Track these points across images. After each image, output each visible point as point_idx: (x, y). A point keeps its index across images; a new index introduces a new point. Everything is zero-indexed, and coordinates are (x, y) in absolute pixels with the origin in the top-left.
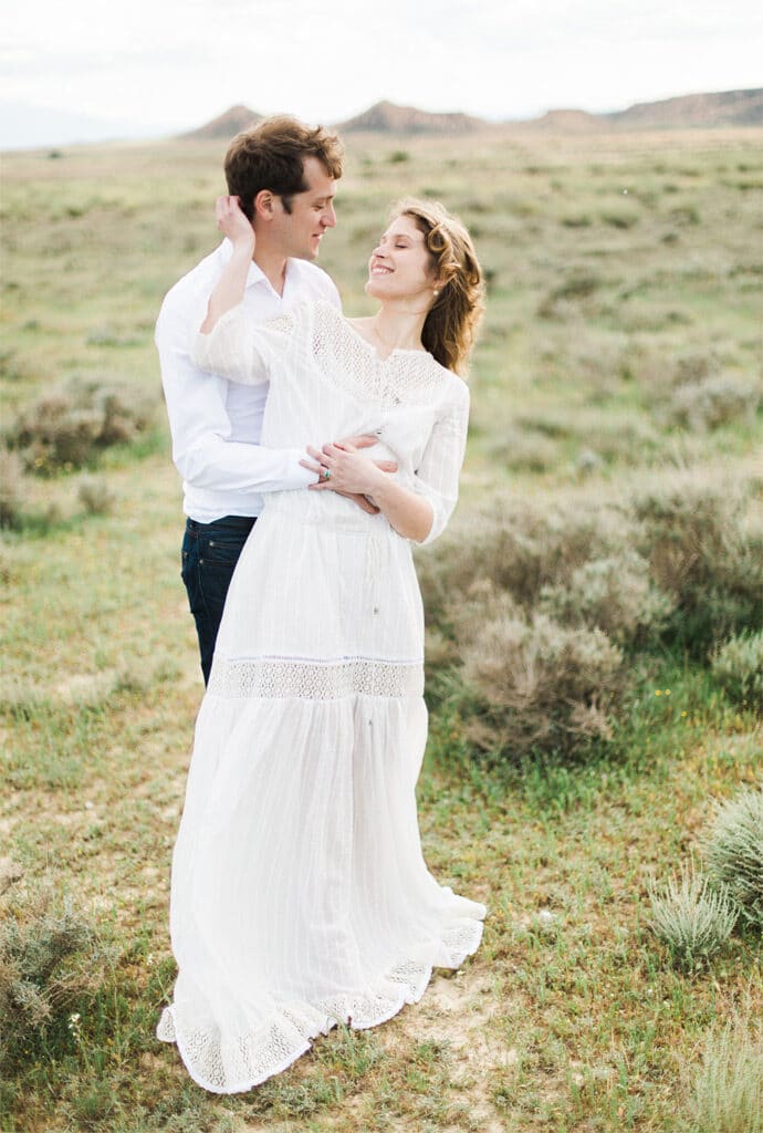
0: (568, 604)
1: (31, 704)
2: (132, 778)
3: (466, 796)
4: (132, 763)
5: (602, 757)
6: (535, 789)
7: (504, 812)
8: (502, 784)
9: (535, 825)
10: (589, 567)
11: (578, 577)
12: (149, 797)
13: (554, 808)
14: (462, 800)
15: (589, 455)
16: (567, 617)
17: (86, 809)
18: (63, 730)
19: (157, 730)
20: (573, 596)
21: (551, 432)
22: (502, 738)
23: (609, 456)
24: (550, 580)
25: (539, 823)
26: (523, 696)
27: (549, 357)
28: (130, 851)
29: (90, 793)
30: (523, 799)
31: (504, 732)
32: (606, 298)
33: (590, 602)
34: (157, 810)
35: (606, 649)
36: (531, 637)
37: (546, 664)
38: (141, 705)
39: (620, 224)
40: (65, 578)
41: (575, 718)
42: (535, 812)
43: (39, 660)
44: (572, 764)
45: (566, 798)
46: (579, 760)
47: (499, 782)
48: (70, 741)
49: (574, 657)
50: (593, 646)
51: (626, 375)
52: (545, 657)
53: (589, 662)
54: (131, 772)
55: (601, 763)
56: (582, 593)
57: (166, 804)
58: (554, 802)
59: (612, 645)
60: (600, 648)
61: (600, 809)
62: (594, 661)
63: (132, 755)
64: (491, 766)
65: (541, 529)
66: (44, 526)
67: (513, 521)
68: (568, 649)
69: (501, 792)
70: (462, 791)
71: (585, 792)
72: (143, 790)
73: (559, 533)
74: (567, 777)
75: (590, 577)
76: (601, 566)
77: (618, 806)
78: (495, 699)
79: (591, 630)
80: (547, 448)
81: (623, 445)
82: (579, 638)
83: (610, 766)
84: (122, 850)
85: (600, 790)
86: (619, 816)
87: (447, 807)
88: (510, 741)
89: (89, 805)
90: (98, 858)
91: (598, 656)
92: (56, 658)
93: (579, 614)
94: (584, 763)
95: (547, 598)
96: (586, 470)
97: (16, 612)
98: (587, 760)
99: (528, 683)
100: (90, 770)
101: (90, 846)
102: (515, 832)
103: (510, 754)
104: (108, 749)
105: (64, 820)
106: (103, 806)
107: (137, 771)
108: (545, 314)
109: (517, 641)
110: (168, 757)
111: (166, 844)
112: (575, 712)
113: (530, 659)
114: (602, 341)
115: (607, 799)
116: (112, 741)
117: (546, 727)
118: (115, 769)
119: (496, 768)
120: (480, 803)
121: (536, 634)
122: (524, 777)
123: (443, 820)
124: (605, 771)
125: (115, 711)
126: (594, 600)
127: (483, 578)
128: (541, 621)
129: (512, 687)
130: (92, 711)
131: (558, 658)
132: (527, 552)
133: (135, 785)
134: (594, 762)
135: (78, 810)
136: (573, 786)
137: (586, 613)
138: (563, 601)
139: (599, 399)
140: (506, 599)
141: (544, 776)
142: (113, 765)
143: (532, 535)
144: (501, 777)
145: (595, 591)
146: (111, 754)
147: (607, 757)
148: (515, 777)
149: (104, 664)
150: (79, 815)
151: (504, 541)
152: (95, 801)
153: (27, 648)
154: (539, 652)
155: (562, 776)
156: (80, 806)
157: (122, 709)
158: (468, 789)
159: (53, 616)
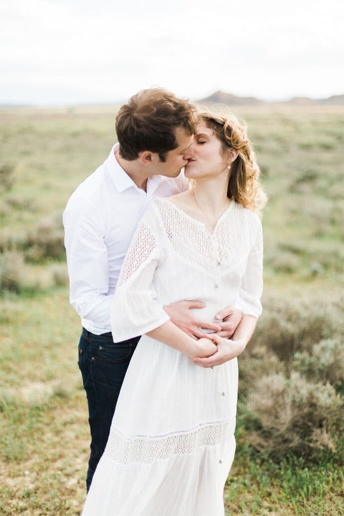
0: (311, 364)
1: (4, 403)
2: (54, 455)
3: (247, 482)
4: (54, 445)
5: (329, 461)
6: (289, 481)
7: (269, 494)
8: (269, 476)
9: (289, 506)
10: (323, 343)
11: (317, 348)
12: (61, 470)
13: (300, 495)
14: (245, 484)
15: (316, 265)
16: (310, 373)
17: (24, 475)
18: (19, 420)
19: (72, 423)
20: (313, 359)
21: (296, 251)
22: (270, 445)
23: (326, 266)
24: (300, 349)
25: (291, 504)
26: (284, 424)
27: (294, 212)
28: (45, 509)
29: (29, 464)
30: (282, 487)
31: (271, 442)
32: (322, 183)
33: (323, 365)
34: (64, 479)
35: (333, 397)
36: (288, 385)
37: (297, 404)
38: (65, 407)
39: (327, 148)
40: (38, 323)
41: (314, 437)
42: (288, 497)
43: (16, 373)
44: (311, 465)
45: (308, 490)
46: (315, 462)
47: (267, 473)
48: (22, 428)
49: (314, 401)
50: (326, 395)
51: (333, 222)
52: (298, 400)
53: (324, 404)
54: (53, 451)
55: (328, 464)
56: (318, 358)
57: (70, 475)
58: (300, 490)
59: (337, 394)
60: (330, 395)
61: (328, 497)
62: (326, 404)
63: (56, 439)
64: (263, 461)
65: (294, 317)
66: (33, 292)
67: (279, 311)
68: (311, 396)
69: (268, 481)
70: (245, 479)
71: (319, 486)
72: (59, 464)
73: (304, 319)
74: (308, 474)
75: (323, 349)
76: (329, 343)
77: (339, 495)
78: (266, 422)
79: (325, 384)
80: (293, 260)
81: (333, 261)
82: (317, 389)
83: (333, 467)
84: (40, 507)
85: (328, 483)
86: (340, 503)
87: (236, 489)
88: (275, 447)
89: (27, 472)
90: (26, 512)
91: (329, 402)
92: (24, 372)
93: (317, 372)
94: (318, 464)
95: (297, 359)
96: (315, 273)
97: (8, 342)
98: (320, 462)
99: (287, 416)
100: (31, 447)
101: (22, 504)
102: (276, 510)
103: (274, 456)
104: (43, 434)
105: (11, 482)
106: (34, 474)
107: (58, 450)
108: (292, 190)
109: (281, 388)
110: (76, 442)
111: (67, 506)
112: (314, 434)
113: (288, 400)
114: (321, 205)
115: (332, 490)
116: (46, 429)
117: (296, 440)
118: (45, 448)
119: (266, 463)
120: (255, 487)
121: (292, 385)
122: (282, 472)
123: (233, 498)
124: (330, 470)
125: (50, 409)
126: (326, 364)
127: (261, 345)
128: (295, 375)
129: (277, 417)
130: (37, 409)
131: (305, 400)
132: (287, 331)
133: (54, 460)
134: (324, 464)
135: (19, 476)
136: (312, 481)
137: (321, 371)
138: (307, 362)
139: (319, 235)
140: (274, 359)
141: (294, 473)
142: (45, 445)
143: (289, 320)
144: (268, 470)
145: (326, 359)
146: (45, 438)
147: (332, 460)
148: (277, 471)
149: (50, 377)
150: (20, 479)
151: (274, 323)
152: (31, 470)
153: (11, 365)
154: (294, 396)
155: (305, 473)
156: (21, 473)
157: (55, 408)
158: (248, 476)
159: (27, 346)
